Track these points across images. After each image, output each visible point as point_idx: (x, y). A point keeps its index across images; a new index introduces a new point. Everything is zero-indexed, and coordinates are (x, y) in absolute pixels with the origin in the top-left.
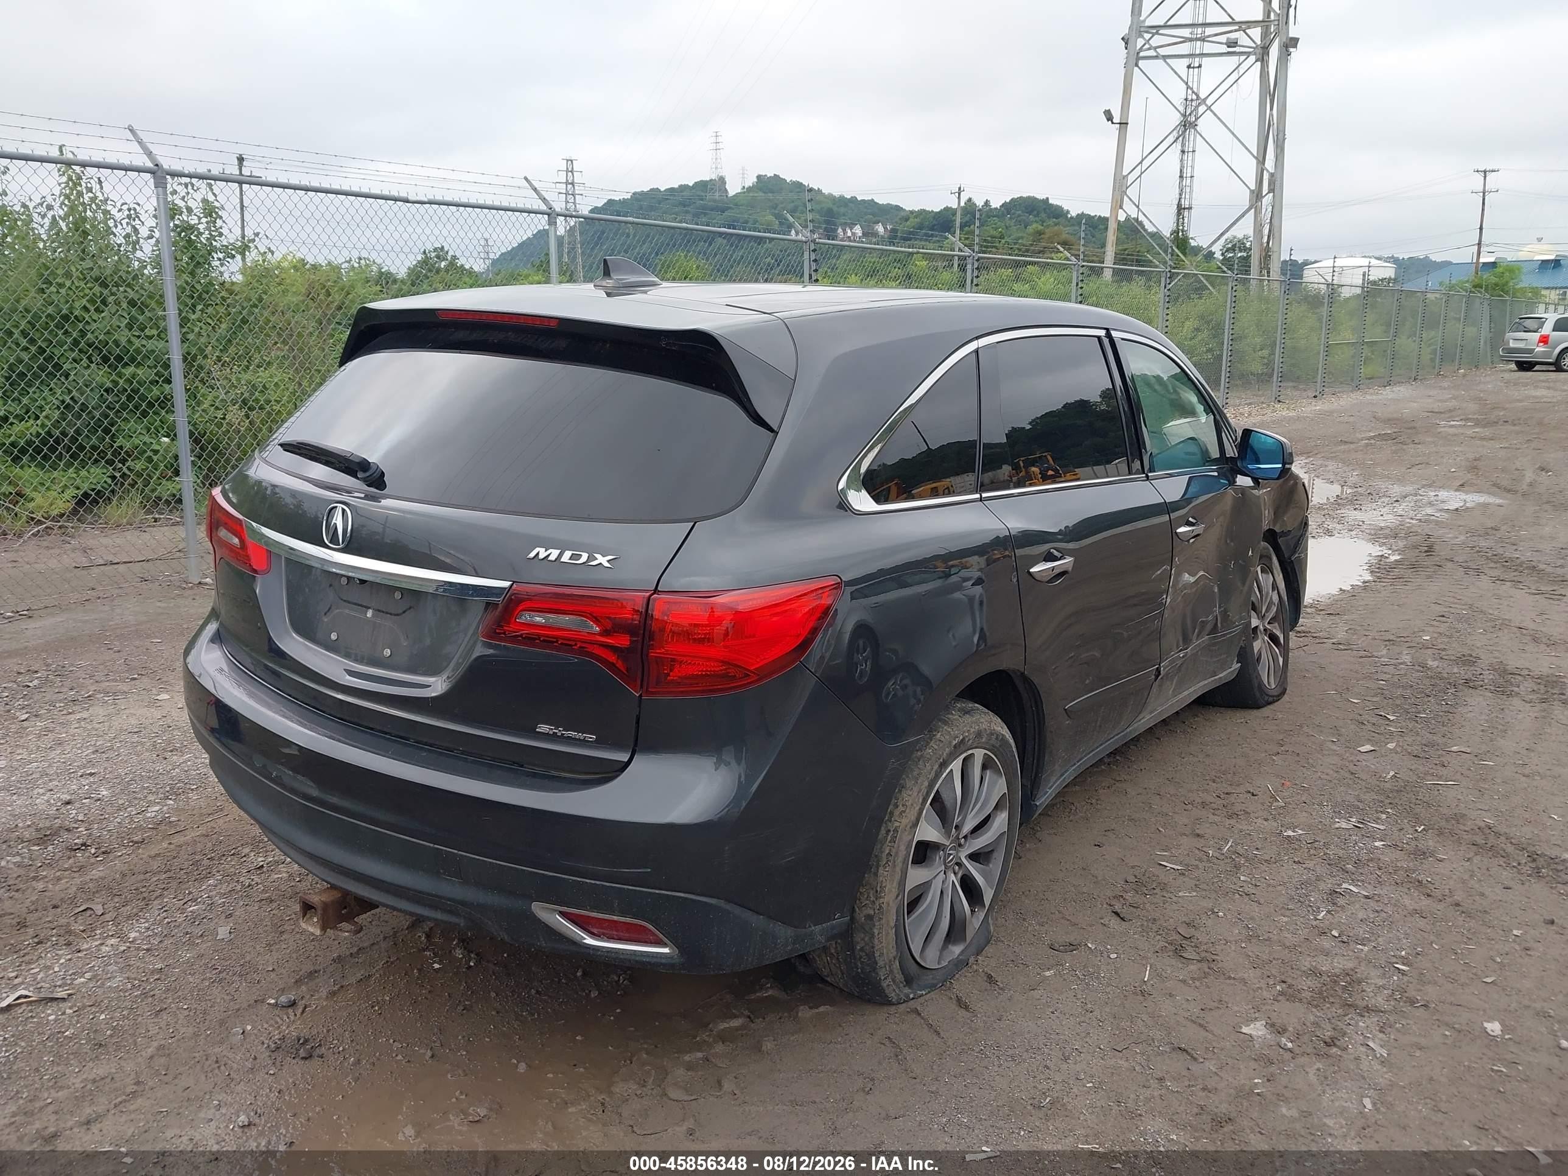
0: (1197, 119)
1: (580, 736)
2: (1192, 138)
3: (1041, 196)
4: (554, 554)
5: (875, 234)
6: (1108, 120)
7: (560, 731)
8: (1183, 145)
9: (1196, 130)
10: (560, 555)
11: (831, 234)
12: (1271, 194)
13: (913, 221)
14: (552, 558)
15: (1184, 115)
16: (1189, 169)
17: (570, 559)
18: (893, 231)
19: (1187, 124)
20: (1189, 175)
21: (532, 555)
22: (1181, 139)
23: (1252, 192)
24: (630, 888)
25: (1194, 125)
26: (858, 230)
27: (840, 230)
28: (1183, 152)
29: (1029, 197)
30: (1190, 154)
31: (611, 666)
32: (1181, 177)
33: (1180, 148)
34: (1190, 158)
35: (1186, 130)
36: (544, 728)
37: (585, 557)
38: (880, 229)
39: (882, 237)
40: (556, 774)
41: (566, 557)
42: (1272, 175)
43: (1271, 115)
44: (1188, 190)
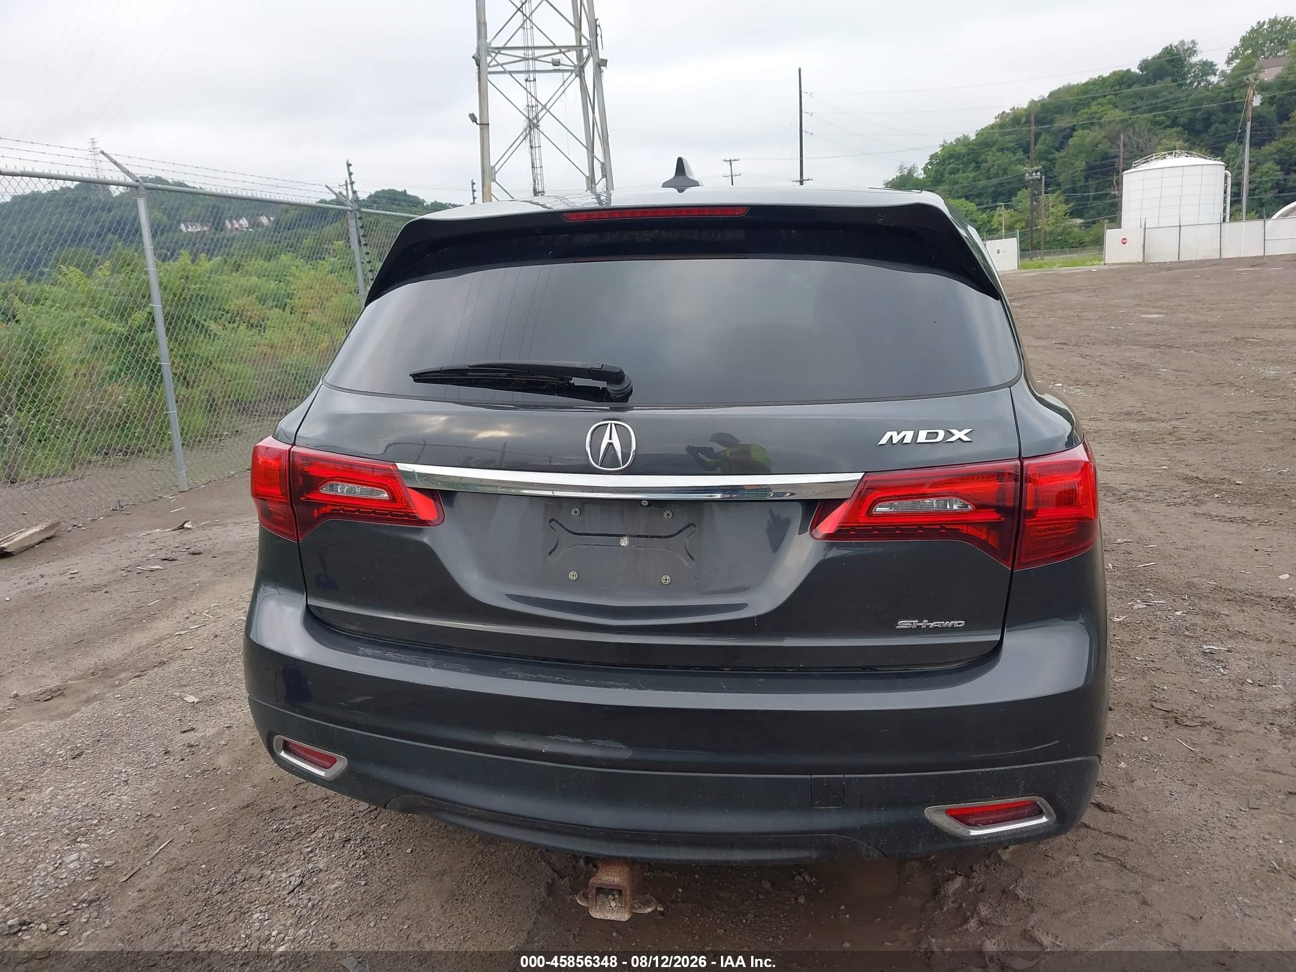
0: (538, 121)
1: (948, 624)
2: (536, 136)
3: (400, 189)
4: (909, 436)
5: (260, 225)
6: (473, 121)
7: (925, 623)
8: (531, 141)
9: (538, 129)
10: (916, 436)
11: (218, 226)
12: (605, 179)
13: (293, 214)
14: (908, 440)
15: (528, 118)
16: (538, 161)
17: (926, 439)
18: (277, 222)
19: (533, 125)
20: (538, 166)
21: (884, 441)
22: (528, 136)
23: (587, 178)
24: (1038, 764)
25: (537, 126)
26: (244, 222)
27: (227, 222)
28: (531, 147)
29: (390, 190)
30: (537, 149)
31: (983, 544)
32: (533, 167)
33: (528, 144)
34: (537, 152)
35: (531, 130)
36: (904, 624)
37: (941, 434)
38: (264, 220)
39: (267, 227)
40: (918, 669)
41: (922, 436)
42: (603, 164)
43: (594, 118)
44: (539, 177)
